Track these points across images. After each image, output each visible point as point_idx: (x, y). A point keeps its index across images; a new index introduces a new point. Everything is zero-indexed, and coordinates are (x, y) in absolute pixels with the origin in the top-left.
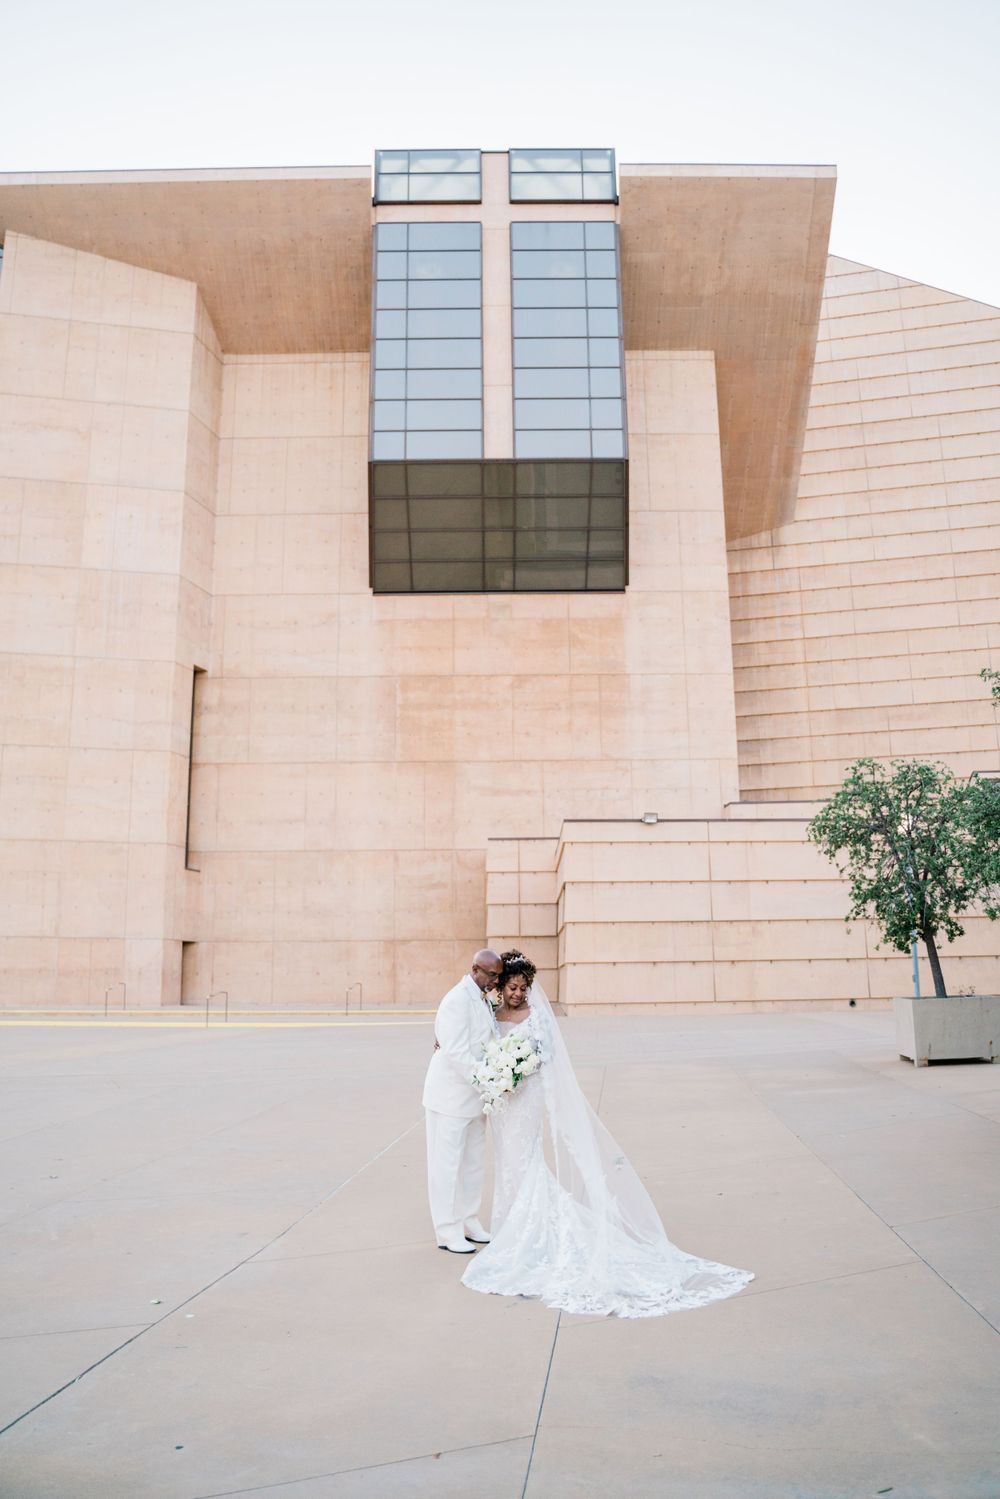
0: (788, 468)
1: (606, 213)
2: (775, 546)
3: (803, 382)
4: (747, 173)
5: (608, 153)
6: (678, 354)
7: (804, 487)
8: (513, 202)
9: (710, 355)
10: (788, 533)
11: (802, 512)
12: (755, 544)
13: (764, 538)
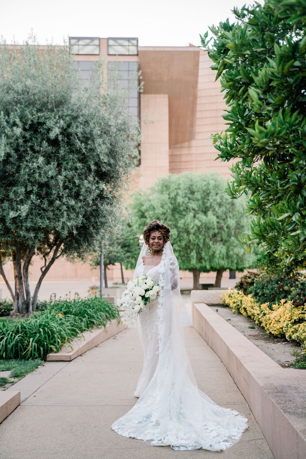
0: (192, 125)
1: (135, 59)
2: (189, 147)
3: (194, 103)
4: (174, 49)
5: (137, 39)
6: (158, 96)
7: (198, 129)
8: (109, 55)
9: (167, 96)
10: (194, 143)
11: (198, 137)
12: (184, 146)
13: (186, 144)
